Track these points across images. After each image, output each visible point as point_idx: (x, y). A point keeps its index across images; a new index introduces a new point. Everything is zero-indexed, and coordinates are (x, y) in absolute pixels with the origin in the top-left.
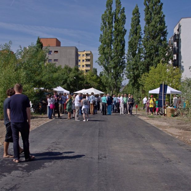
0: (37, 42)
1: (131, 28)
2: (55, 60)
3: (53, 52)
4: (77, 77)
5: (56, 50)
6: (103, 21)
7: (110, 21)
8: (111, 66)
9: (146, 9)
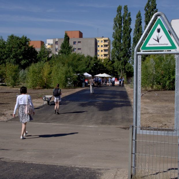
0: (65, 36)
1: (135, 28)
2: (79, 49)
3: (77, 42)
4: (96, 64)
5: (80, 41)
6: (115, 22)
7: (120, 23)
8: (120, 56)
9: (146, 13)
